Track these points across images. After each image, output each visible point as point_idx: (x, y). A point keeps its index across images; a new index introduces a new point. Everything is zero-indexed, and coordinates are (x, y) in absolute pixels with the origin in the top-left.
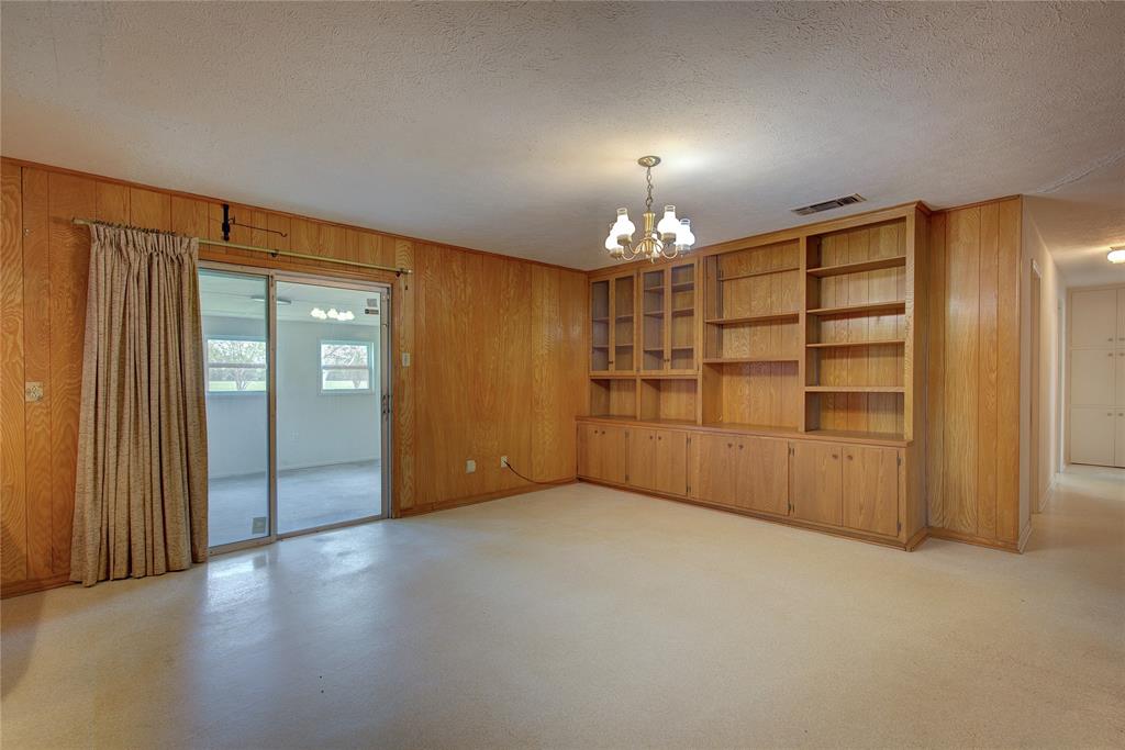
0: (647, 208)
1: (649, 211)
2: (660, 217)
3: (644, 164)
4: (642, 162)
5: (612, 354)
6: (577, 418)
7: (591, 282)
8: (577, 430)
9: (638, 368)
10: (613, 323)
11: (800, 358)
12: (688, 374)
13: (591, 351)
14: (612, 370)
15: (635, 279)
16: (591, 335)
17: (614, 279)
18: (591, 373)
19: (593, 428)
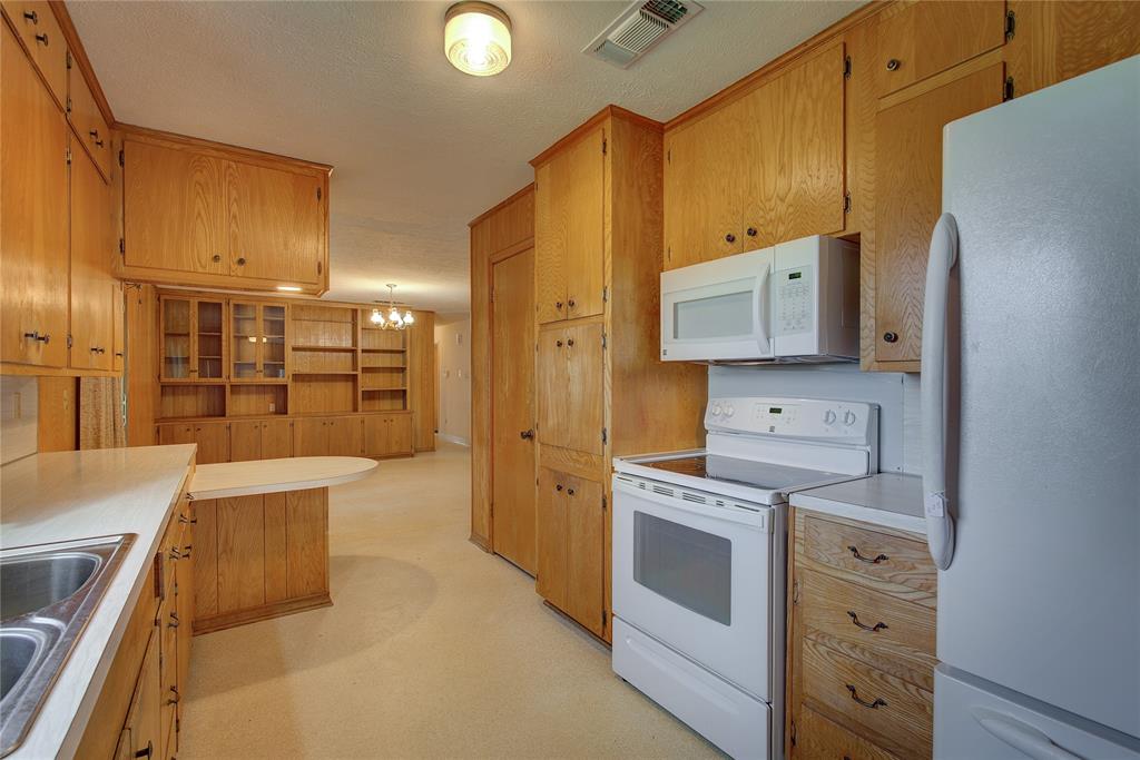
4: (388, 286)
5: (195, 364)
6: (156, 421)
7: (162, 298)
8: (158, 432)
9: (228, 376)
10: (196, 338)
11: (359, 372)
12: (280, 381)
13: (163, 360)
14: (195, 378)
15: (223, 307)
16: (163, 346)
17: (196, 301)
18: (164, 379)
19: (183, 428)
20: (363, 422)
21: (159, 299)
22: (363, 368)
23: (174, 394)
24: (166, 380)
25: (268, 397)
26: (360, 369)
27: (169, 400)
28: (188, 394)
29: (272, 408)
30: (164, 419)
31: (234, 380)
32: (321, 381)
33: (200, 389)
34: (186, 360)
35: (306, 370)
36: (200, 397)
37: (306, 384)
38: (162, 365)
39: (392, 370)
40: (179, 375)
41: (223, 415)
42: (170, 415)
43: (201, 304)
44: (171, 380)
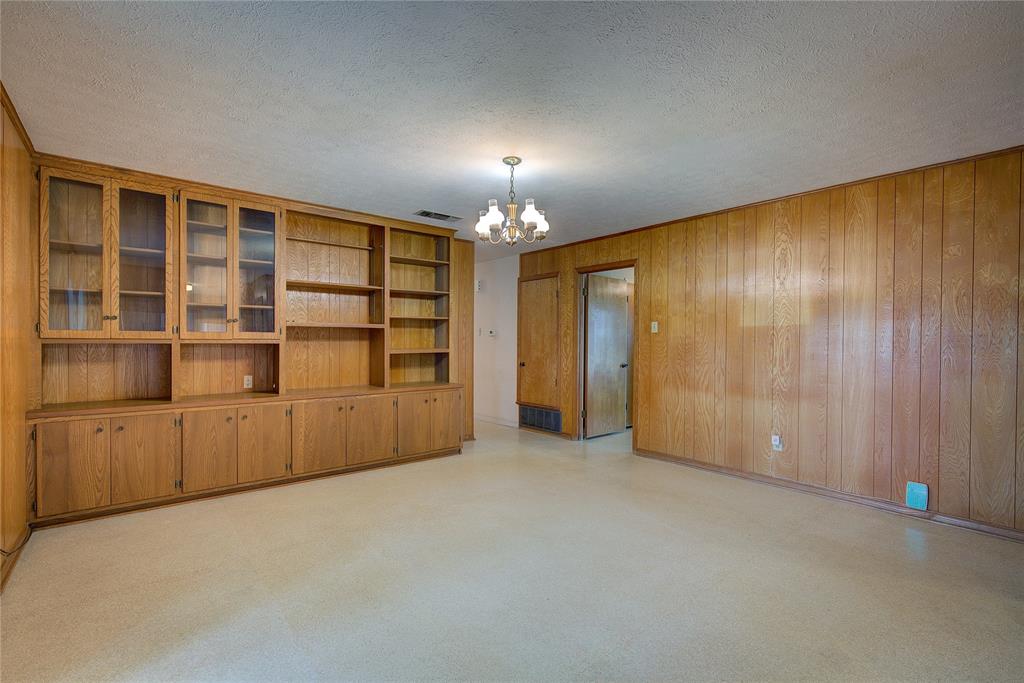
0: (511, 200)
1: (512, 202)
2: (521, 209)
3: (508, 163)
4: (506, 161)
5: (112, 304)
6: (29, 414)
7: (46, 174)
8: (34, 436)
9: (176, 328)
10: (116, 256)
11: (386, 326)
12: (266, 338)
13: (45, 296)
14: (113, 330)
15: (169, 202)
16: (45, 267)
17: (117, 186)
18: (47, 332)
19: (88, 427)
20: (396, 403)
21: (38, 176)
22: (391, 319)
23: (69, 360)
24: (54, 334)
25: (241, 365)
26: (387, 321)
27: (58, 372)
28: (97, 360)
29: (248, 382)
30: (47, 408)
31: (186, 335)
32: (324, 338)
33: (122, 352)
34: (95, 297)
35: (302, 321)
36: (121, 365)
37: (301, 344)
38: (45, 304)
39: (421, 323)
40: (79, 325)
41: (166, 397)
42: (61, 398)
43: (127, 196)
44: (65, 334)
